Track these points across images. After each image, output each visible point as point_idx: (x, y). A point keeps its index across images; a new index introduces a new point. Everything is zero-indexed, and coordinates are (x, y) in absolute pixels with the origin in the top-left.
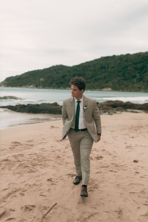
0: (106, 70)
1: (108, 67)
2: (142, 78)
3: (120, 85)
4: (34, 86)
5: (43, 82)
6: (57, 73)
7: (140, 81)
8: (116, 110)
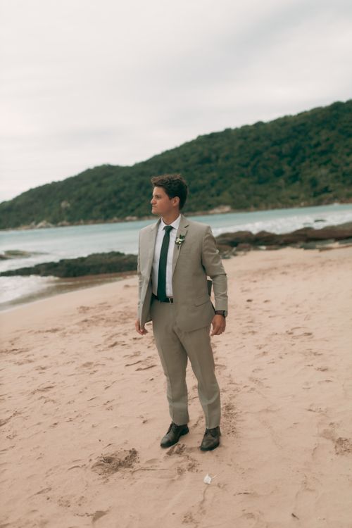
0: (212, 165)
1: (217, 158)
2: (297, 174)
3: (248, 198)
4: (48, 221)
5: (68, 212)
6: (100, 185)
7: (294, 182)
8: (237, 250)
